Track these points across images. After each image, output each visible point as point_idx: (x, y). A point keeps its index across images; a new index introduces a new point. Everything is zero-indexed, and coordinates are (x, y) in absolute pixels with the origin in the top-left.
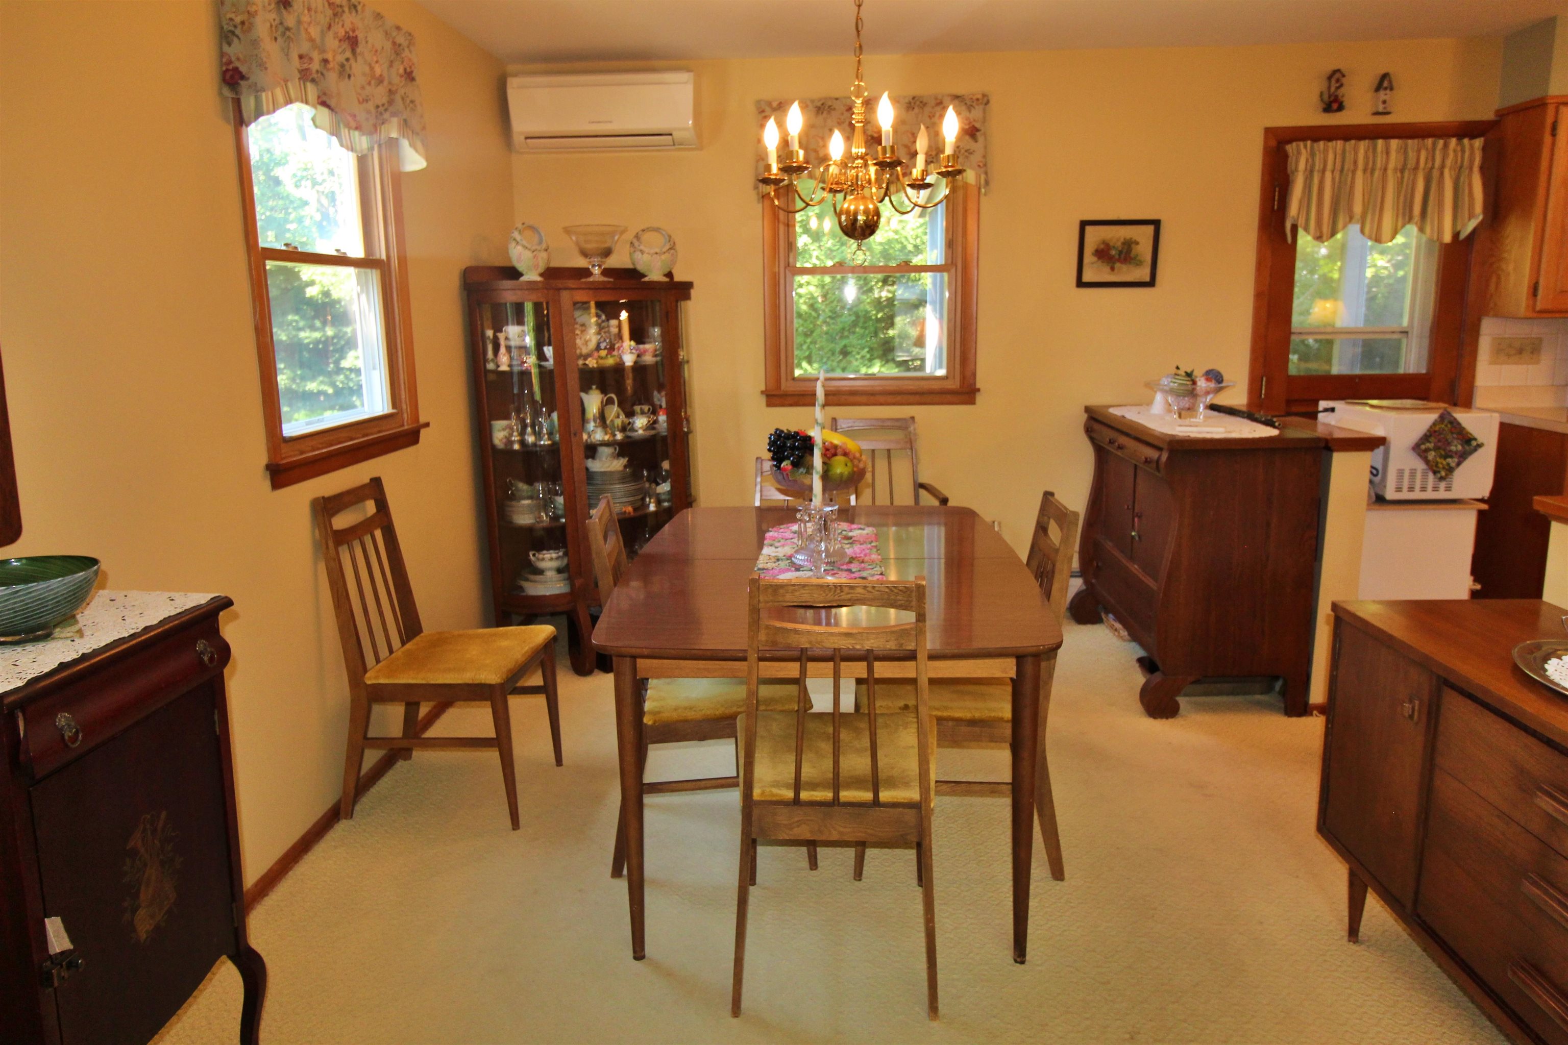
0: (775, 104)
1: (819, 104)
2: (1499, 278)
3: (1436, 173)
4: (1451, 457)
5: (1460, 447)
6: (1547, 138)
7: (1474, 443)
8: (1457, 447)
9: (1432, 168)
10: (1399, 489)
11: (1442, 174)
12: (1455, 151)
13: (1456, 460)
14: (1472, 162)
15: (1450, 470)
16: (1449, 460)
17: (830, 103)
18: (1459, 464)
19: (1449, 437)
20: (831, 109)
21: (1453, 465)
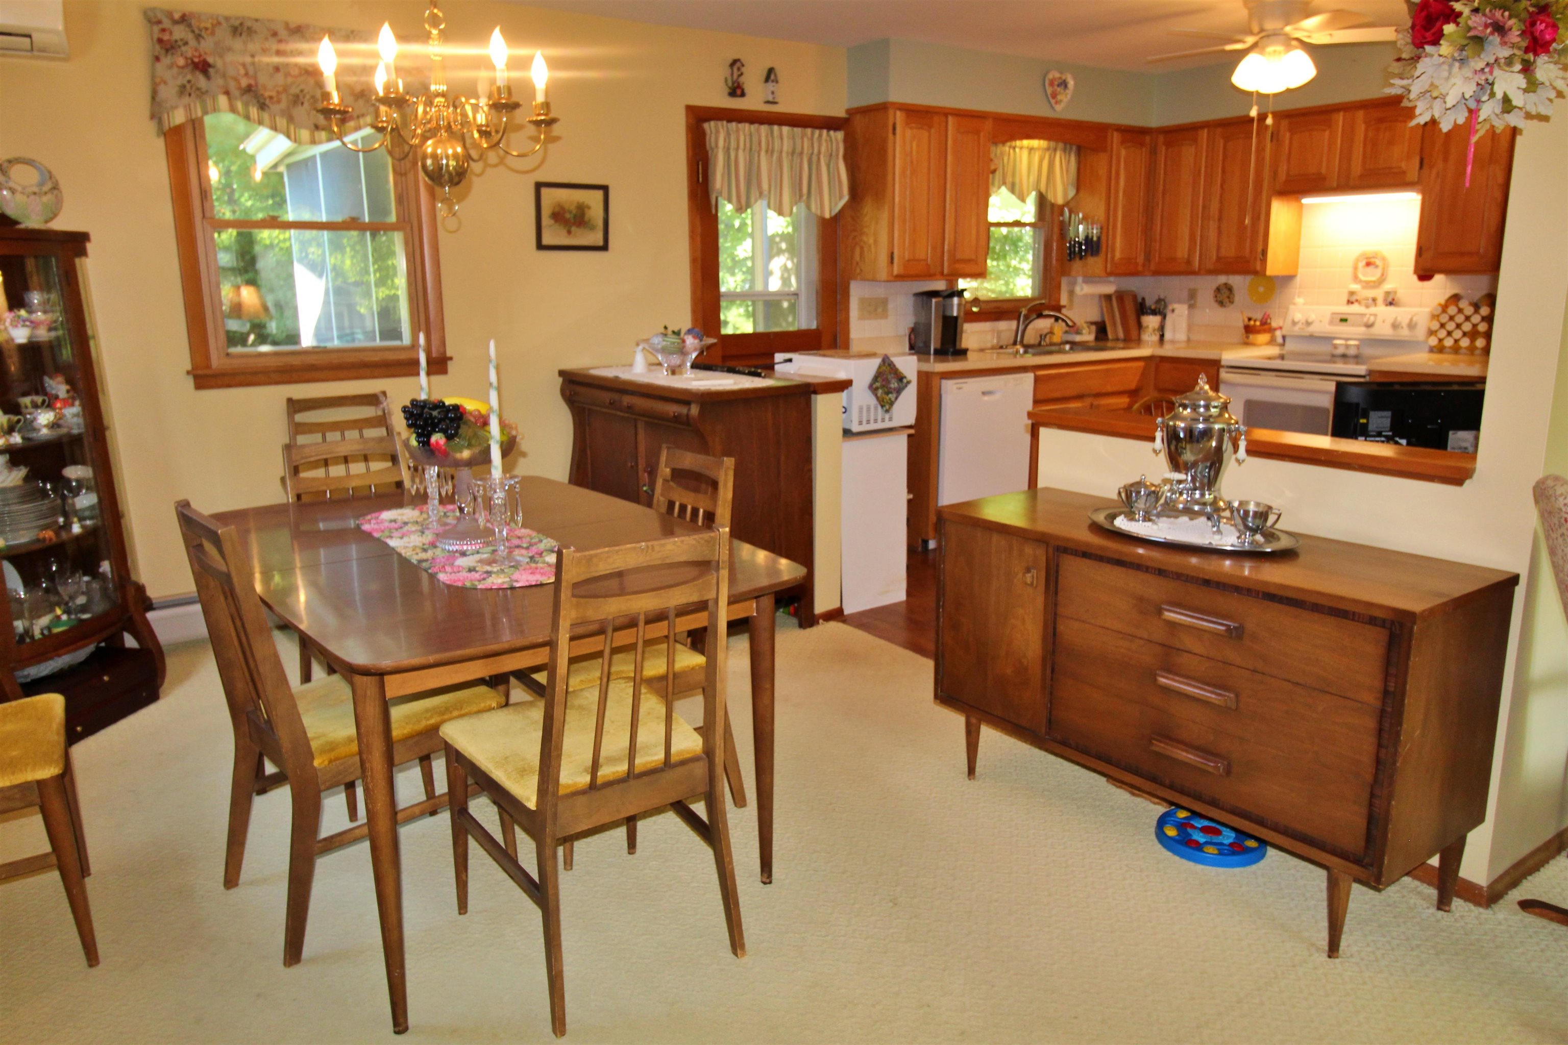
0: (177, 16)
1: (237, 23)
2: (862, 248)
3: (814, 158)
4: (891, 393)
5: (896, 385)
6: (891, 135)
7: (905, 381)
8: (894, 385)
9: (812, 154)
10: (860, 423)
11: (819, 159)
12: (826, 141)
13: (895, 395)
14: (837, 150)
15: (892, 404)
16: (890, 396)
17: (249, 24)
18: (896, 398)
19: (889, 377)
20: (250, 31)
21: (893, 399)
